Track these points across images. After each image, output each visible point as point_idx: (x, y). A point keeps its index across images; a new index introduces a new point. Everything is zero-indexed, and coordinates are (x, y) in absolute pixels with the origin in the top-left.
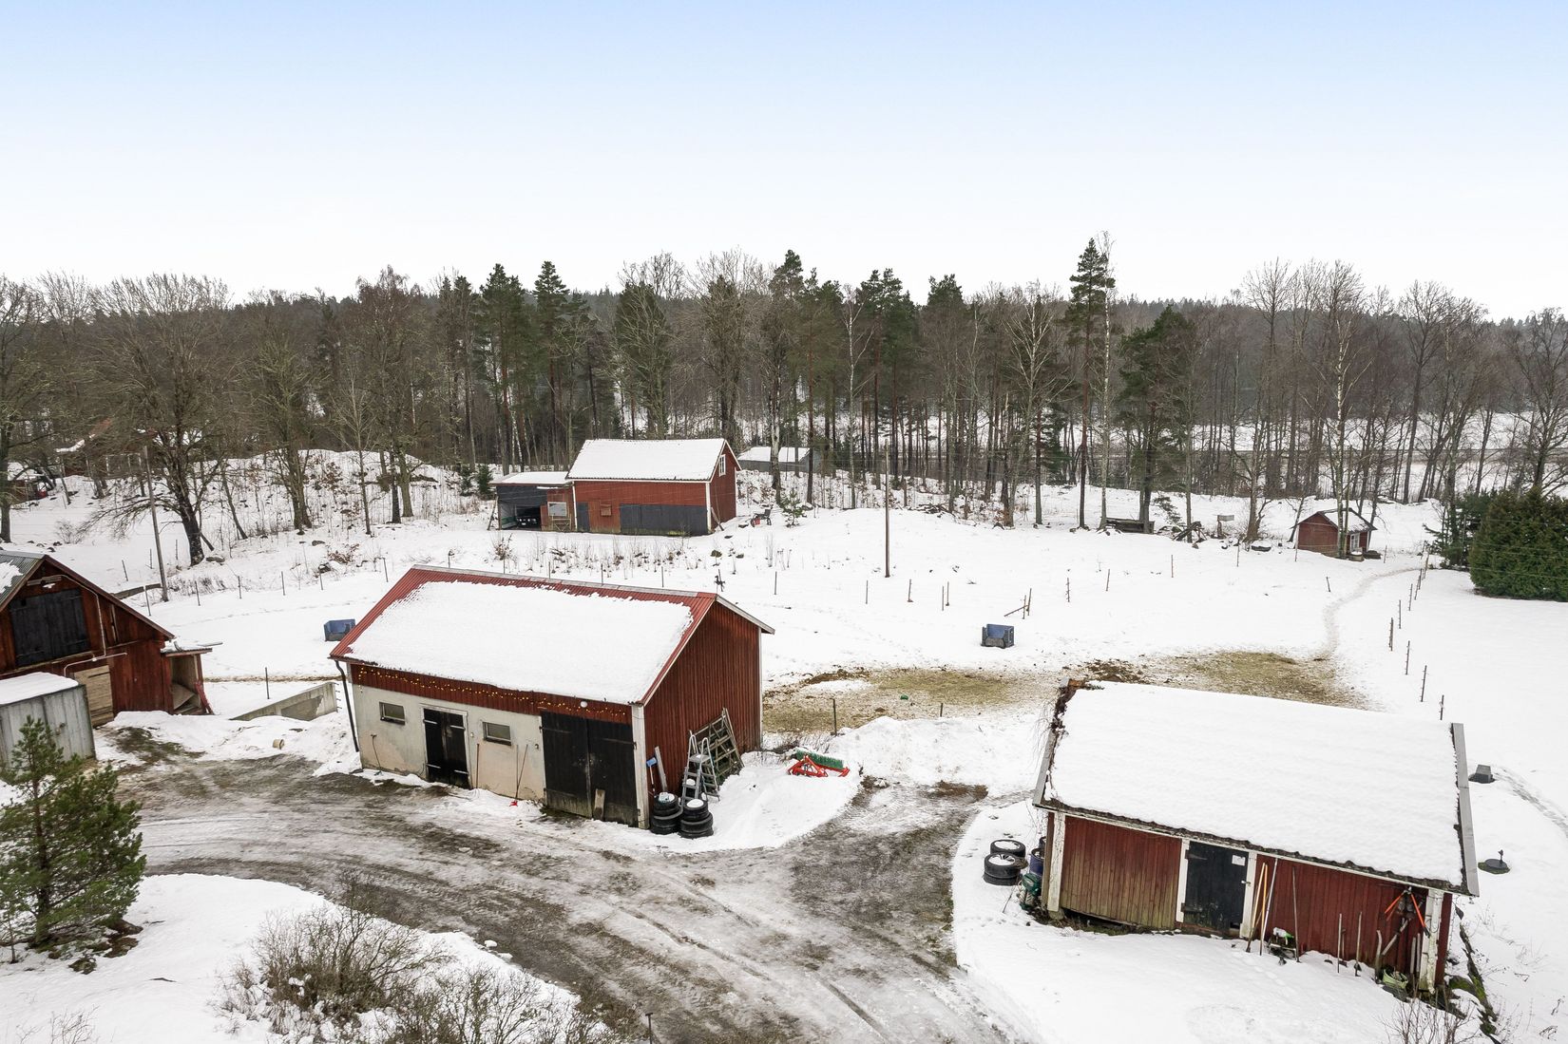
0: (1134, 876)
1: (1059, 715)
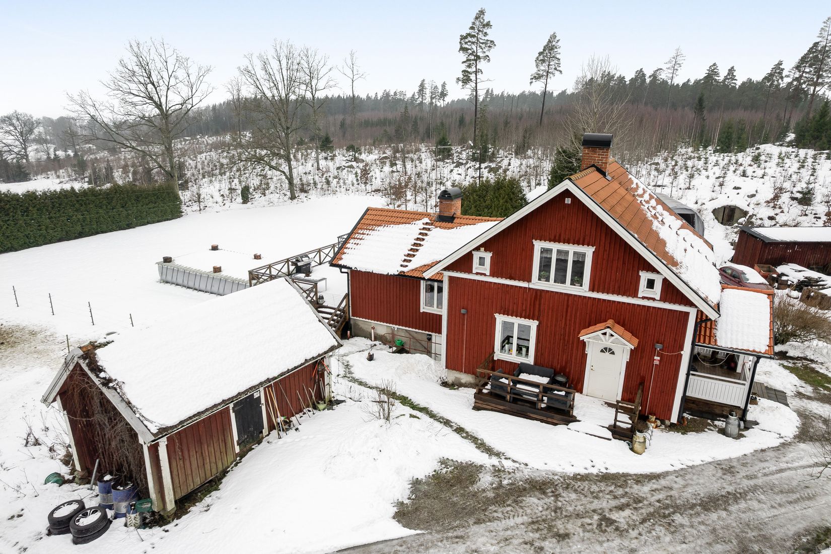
1: (102, 375)
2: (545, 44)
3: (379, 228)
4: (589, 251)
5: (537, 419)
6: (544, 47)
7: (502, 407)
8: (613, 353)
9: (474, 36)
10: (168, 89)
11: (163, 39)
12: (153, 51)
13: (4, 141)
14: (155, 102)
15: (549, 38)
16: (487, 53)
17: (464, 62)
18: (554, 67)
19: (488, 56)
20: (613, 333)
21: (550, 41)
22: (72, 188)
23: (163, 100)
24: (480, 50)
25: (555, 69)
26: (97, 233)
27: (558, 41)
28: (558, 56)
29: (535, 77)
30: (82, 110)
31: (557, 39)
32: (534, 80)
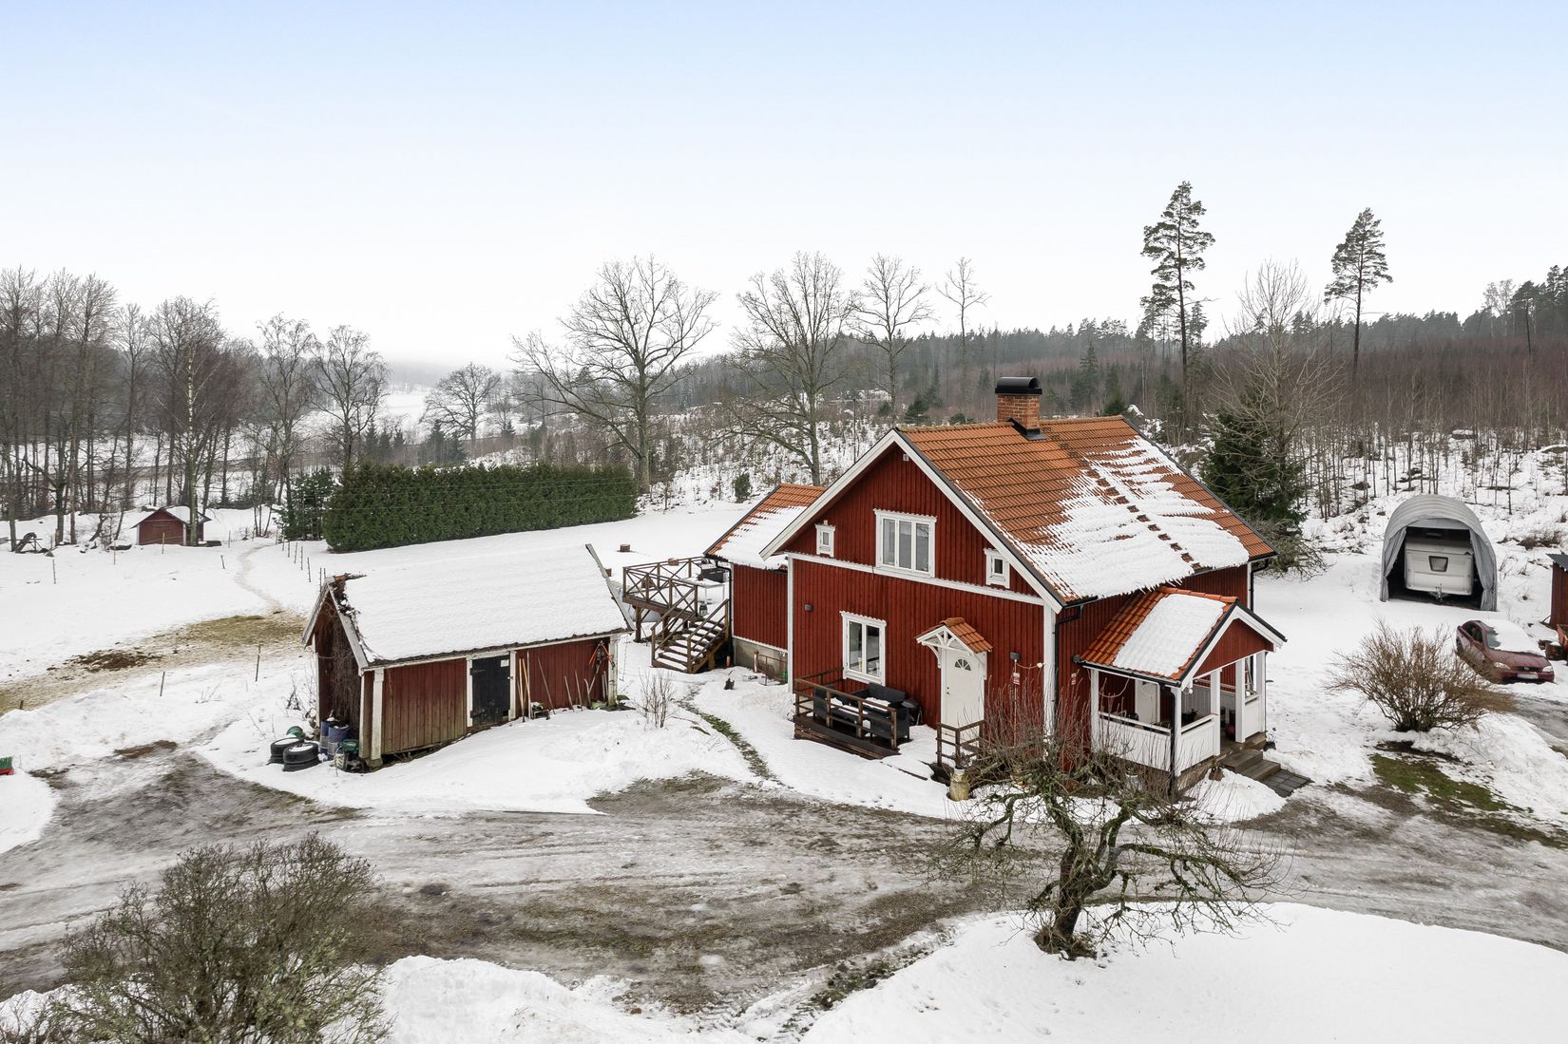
0: (434, 704)
1: (343, 602)
2: (1349, 228)
3: (779, 510)
4: (931, 522)
5: (857, 753)
6: (1348, 235)
7: (821, 736)
8: (968, 668)
9: (1171, 227)
10: (651, 327)
11: (652, 259)
12: (636, 273)
13: (449, 407)
14: (627, 345)
15: (1357, 219)
16: (1198, 255)
17: (1153, 272)
18: (1373, 270)
19: (1200, 259)
20: (951, 634)
21: (1359, 224)
22: (481, 465)
23: (641, 346)
24: (1184, 250)
25: (1377, 273)
26: (503, 532)
27: (1377, 223)
28: (1379, 250)
29: (1334, 290)
30: (529, 358)
31: (1375, 219)
32: (1333, 296)
